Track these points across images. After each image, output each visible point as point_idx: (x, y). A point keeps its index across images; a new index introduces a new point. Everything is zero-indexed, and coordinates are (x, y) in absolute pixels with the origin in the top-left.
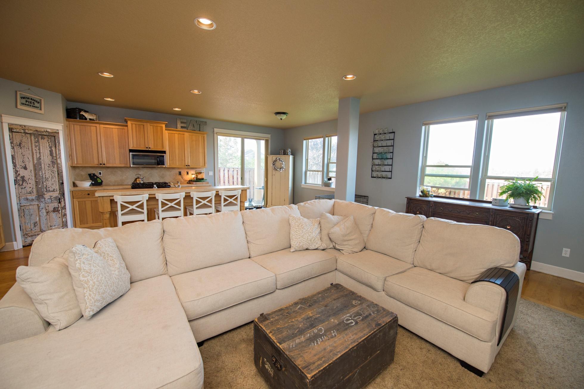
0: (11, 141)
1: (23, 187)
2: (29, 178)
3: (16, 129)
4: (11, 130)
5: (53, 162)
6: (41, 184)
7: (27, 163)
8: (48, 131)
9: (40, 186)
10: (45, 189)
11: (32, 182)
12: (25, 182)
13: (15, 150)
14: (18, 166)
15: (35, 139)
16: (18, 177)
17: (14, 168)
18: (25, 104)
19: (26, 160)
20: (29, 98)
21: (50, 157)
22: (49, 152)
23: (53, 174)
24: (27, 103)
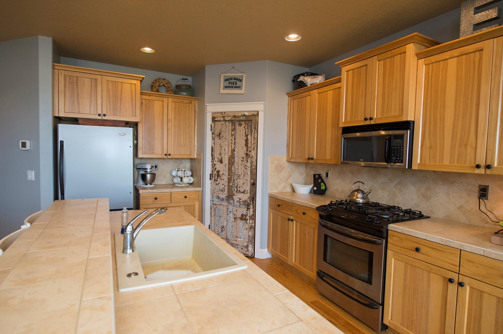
0: (212, 131)
1: (218, 183)
2: (223, 174)
3: (217, 117)
4: (214, 119)
5: (247, 154)
6: (232, 182)
7: (223, 156)
8: (245, 114)
9: (231, 184)
10: (236, 188)
11: (225, 178)
12: (220, 177)
13: (215, 141)
14: (216, 159)
15: (232, 127)
16: (215, 171)
17: (212, 161)
18: (228, 87)
19: (223, 152)
20: (232, 79)
21: (245, 148)
22: (244, 141)
23: (245, 171)
24: (230, 85)
